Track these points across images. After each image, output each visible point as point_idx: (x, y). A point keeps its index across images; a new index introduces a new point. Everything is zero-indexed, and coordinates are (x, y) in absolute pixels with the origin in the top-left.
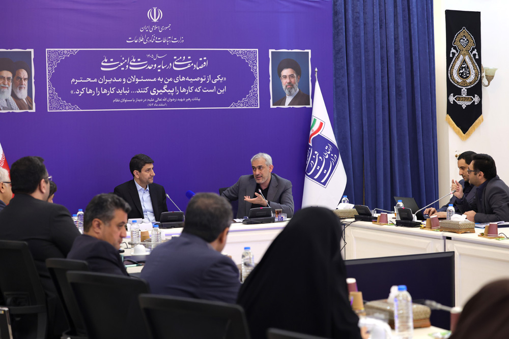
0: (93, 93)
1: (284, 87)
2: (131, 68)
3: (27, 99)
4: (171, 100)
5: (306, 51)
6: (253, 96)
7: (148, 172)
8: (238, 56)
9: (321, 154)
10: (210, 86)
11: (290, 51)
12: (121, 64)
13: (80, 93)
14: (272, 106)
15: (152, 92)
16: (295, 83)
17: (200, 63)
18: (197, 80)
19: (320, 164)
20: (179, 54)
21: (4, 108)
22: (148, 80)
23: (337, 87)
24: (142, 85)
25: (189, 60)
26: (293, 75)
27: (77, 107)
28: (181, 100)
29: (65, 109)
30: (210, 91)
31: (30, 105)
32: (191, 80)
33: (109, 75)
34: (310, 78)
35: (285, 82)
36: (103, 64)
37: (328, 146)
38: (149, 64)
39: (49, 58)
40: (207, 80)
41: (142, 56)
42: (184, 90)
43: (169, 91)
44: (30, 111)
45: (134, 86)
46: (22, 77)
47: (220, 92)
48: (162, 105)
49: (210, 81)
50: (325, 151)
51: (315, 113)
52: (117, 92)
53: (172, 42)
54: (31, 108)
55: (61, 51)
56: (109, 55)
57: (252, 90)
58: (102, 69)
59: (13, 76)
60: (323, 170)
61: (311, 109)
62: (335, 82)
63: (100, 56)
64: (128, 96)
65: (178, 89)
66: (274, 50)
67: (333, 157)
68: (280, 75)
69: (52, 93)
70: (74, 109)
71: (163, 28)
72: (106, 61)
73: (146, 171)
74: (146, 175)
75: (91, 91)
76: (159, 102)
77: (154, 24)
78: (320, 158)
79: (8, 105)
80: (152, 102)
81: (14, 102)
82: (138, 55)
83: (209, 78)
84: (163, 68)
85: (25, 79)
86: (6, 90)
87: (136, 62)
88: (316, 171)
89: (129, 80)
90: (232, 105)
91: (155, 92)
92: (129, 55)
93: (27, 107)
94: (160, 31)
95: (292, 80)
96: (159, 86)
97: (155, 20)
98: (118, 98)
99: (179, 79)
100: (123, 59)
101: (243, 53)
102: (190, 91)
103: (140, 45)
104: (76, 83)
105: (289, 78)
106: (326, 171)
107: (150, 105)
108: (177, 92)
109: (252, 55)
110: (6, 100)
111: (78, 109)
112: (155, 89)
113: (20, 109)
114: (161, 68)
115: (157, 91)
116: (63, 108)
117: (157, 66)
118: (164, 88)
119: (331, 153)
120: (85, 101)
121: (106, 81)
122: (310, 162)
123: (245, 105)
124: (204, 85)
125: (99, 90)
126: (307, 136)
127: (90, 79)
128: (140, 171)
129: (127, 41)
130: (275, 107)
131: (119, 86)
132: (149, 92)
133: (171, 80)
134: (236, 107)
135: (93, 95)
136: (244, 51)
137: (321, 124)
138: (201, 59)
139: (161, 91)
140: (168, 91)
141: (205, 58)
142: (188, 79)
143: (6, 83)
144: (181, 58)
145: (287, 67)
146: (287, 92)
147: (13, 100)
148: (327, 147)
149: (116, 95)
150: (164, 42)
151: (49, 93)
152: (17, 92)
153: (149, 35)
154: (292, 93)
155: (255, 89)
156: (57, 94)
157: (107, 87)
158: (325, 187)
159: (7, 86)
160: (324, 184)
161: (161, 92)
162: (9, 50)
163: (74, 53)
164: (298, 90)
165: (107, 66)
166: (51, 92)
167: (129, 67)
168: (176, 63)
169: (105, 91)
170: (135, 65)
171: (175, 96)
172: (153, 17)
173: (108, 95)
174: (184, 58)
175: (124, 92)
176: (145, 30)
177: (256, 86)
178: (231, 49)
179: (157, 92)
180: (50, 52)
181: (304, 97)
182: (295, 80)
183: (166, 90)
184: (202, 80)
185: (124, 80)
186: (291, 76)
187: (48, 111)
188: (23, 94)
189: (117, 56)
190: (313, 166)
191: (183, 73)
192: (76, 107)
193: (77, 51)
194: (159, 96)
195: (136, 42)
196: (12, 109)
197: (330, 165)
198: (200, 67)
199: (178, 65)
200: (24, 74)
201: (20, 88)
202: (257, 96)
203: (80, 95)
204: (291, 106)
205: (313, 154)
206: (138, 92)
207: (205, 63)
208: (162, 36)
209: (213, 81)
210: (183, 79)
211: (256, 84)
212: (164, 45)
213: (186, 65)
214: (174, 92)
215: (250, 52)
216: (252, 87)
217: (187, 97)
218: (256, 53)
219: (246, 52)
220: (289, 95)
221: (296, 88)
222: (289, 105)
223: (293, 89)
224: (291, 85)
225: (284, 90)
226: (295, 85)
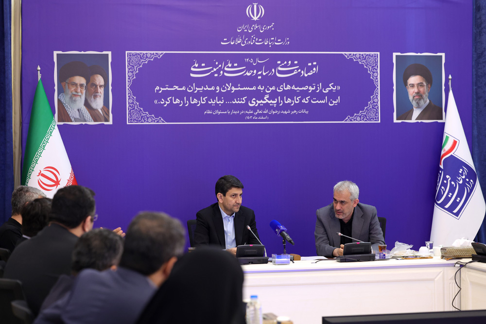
0: (181, 103)
1: (411, 98)
2: (226, 74)
3: (103, 109)
4: (274, 112)
5: (439, 54)
6: (373, 108)
7: (233, 199)
8: (355, 60)
9: (454, 179)
10: (321, 96)
11: (419, 54)
12: (215, 70)
13: (165, 103)
14: (395, 121)
15: (251, 103)
16: (424, 93)
17: (309, 69)
18: (305, 89)
19: (452, 190)
20: (283, 58)
21: (76, 120)
22: (246, 89)
23: (478, 98)
24: (239, 95)
25: (296, 65)
26: (422, 83)
27: (162, 119)
28: (286, 112)
29: (148, 122)
30: (321, 102)
31: (106, 116)
32: (298, 88)
33: (200, 82)
34: (443, 88)
35: (412, 92)
36: (192, 69)
37: (463, 169)
38: (248, 70)
39: (129, 62)
40: (317, 89)
41: (239, 60)
42: (289, 101)
43: (271, 101)
44: (106, 123)
45: (229, 96)
46: (98, 83)
47: (333, 103)
48: (262, 118)
49: (321, 91)
50: (458, 174)
51: (448, 130)
52: (209, 102)
53: (276, 43)
54: (107, 120)
55: (144, 54)
56: (201, 59)
57: (372, 101)
58: (192, 75)
59: (87, 83)
60: (456, 198)
61: (444, 124)
62: (476, 92)
63: (189, 60)
64: (223, 107)
65: (282, 99)
66: (399, 54)
67: (468, 183)
68: (406, 84)
69: (133, 103)
70: (158, 122)
71: (265, 28)
72: (197, 65)
73: (231, 196)
74: (231, 201)
75: (178, 101)
76: (259, 115)
77: (254, 22)
78: (453, 183)
79: (80, 117)
80: (250, 115)
81: (88, 112)
82: (234, 59)
83: (319, 86)
84: (264, 74)
85: (101, 86)
86: (78, 98)
87: (233, 67)
88: (448, 199)
89: (224, 89)
90: (347, 118)
91: (254, 102)
92: (223, 59)
93: (103, 119)
94: (261, 31)
95: (421, 89)
96: (260, 95)
97: (255, 18)
98: (210, 110)
99: (283, 87)
100: (217, 63)
101: (361, 57)
102: (296, 102)
103: (238, 47)
104: (160, 92)
105: (418, 88)
106: (459, 199)
107: (248, 118)
108: (281, 103)
109: (372, 59)
110: (78, 110)
111: (163, 122)
112: (254, 99)
113: (95, 121)
114: (261, 75)
115: (257, 101)
116: (145, 121)
117: (257, 72)
118: (265, 98)
119: (466, 178)
120: (171, 113)
121: (196, 90)
122: (441, 187)
123: (363, 119)
124: (314, 95)
125: (188, 99)
126: (438, 157)
127: (177, 87)
128: (225, 195)
129: (222, 43)
130: (400, 121)
131: (211, 95)
132: (247, 103)
133: (273, 88)
134: (351, 121)
135: (181, 105)
136: (362, 55)
137: (455, 143)
138: (310, 64)
139: (261, 101)
140: (269, 102)
141: (315, 63)
142: (294, 88)
143: (79, 90)
144: (286, 63)
145: (415, 74)
146: (414, 103)
147: (86, 110)
148: (461, 170)
149: (207, 106)
150: (266, 44)
151: (129, 103)
152: (91, 101)
153: (248, 36)
154: (421, 105)
155: (376, 100)
156: (138, 104)
157: (198, 96)
158: (458, 218)
159: (80, 94)
160: (457, 214)
161: (262, 103)
162: (83, 52)
163: (159, 56)
164: (428, 101)
165: (197, 71)
166: (131, 101)
167: (223, 73)
168: (280, 69)
169: (195, 101)
170: (230, 70)
171: (278, 108)
173: (199, 105)
174: (290, 62)
175: (218, 102)
177: (377, 96)
178: (347, 53)
179: (256, 103)
180: (130, 55)
181: (436, 110)
182: (424, 89)
183: (267, 101)
184: (311, 88)
185: (218, 88)
186: (420, 85)
187: (128, 123)
188: (98, 104)
189: (209, 61)
190: (444, 192)
191: (288, 81)
192: (160, 119)
193: (162, 53)
194: (260, 107)
195: (232, 43)
196: (85, 121)
197: (464, 192)
198: (309, 74)
199: (282, 71)
200: (99, 80)
201: (95, 97)
202: (378, 108)
203: (165, 106)
204: (420, 121)
205: (445, 178)
206: (233, 102)
207: (314, 69)
208: (263, 36)
209: (325, 90)
210: (289, 87)
211: (377, 94)
212: (266, 48)
213: (292, 71)
214: (278, 103)
215: (369, 55)
216: (372, 97)
217: (292, 109)
218: (378, 57)
219: (364, 56)
220: (417, 108)
221: (425, 99)
222: (416, 119)
223: (422, 100)
224: (419, 95)
225: (411, 101)
226: (424, 96)
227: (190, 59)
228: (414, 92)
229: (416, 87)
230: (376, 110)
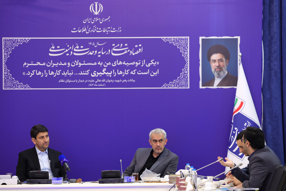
0: (42, 75)
1: (213, 70)
2: (75, 54)
4: (109, 81)
5: (236, 37)
6: (184, 77)
8: (170, 43)
9: (240, 130)
10: (145, 69)
11: (220, 38)
12: (67, 51)
13: (30, 75)
14: (201, 87)
15: (93, 74)
16: (224, 66)
17: (136, 50)
18: (133, 64)
20: (117, 42)
22: (90, 64)
24: (84, 68)
25: (126, 47)
26: (222, 59)
27: (28, 86)
28: (118, 81)
29: (18, 88)
30: (144, 73)
32: (128, 64)
33: (56, 60)
35: (214, 66)
36: (50, 50)
37: (247, 123)
38: (91, 50)
39: (5, 45)
40: (141, 64)
41: (84, 44)
42: (121, 73)
43: (108, 73)
45: (77, 69)
47: (153, 74)
48: (101, 85)
49: (145, 65)
50: (244, 127)
52: (63, 74)
53: (111, 31)
55: (15, 40)
56: (57, 43)
57: (183, 73)
58: (50, 54)
64: (72, 77)
65: (116, 71)
66: (204, 38)
68: (209, 59)
70: (25, 88)
71: (103, 20)
72: (53, 47)
73: (40, 138)
75: (40, 73)
76: (98, 83)
77: (96, 16)
80: (92, 83)
82: (81, 43)
83: (143, 62)
84: (103, 53)
87: (80, 48)
88: (235, 145)
89: (73, 64)
90: (164, 85)
91: (95, 74)
92: (73, 43)
94: (101, 23)
95: (221, 64)
96: (99, 69)
97: (96, 13)
98: (63, 79)
99: (116, 63)
100: (68, 46)
101: (175, 40)
102: (126, 74)
103: (84, 34)
104: (27, 67)
107: (91, 85)
108: (115, 74)
109: (183, 42)
111: (29, 88)
112: (95, 72)
114: (101, 54)
115: (97, 73)
117: (97, 52)
118: (103, 71)
120: (35, 81)
121: (53, 65)
122: (231, 137)
123: (176, 86)
124: (139, 68)
125: (47, 72)
127: (39, 63)
129: (72, 32)
130: (204, 87)
131: (64, 69)
132: (90, 74)
133: (109, 64)
134: (167, 87)
135: (42, 76)
136: (176, 39)
137: (242, 103)
138: (136, 46)
139: (101, 73)
140: (106, 74)
141: (140, 45)
142: (124, 63)
144: (118, 45)
145: (216, 52)
146: (216, 74)
148: (246, 124)
149: (61, 77)
150: (104, 31)
151: (4, 75)
153: (91, 26)
154: (221, 75)
155: (186, 72)
156: (11, 75)
157: (54, 69)
158: (242, 159)
160: (241, 157)
161: (101, 75)
163: (27, 41)
164: (226, 72)
165: (54, 52)
166: (6, 73)
167: (73, 53)
168: (114, 49)
169: (52, 73)
170: (78, 51)
171: (113, 78)
172: (95, 11)
173: (55, 76)
174: (122, 45)
175: (69, 74)
176: (87, 22)
177: (187, 69)
178: (164, 37)
179: (97, 74)
180: (6, 41)
181: (232, 79)
182: (224, 64)
183: (105, 73)
184: (137, 64)
185: (69, 64)
186: (220, 60)
187: (3, 89)
189: (63, 44)
191: (120, 58)
193: (29, 39)
194: (99, 77)
195: (79, 32)
198: (136, 53)
199: (115, 51)
202: (188, 78)
203: (31, 76)
204: (220, 87)
205: (234, 130)
206: (80, 74)
207: (140, 50)
208: (102, 26)
209: (147, 65)
210: (121, 63)
211: (187, 68)
212: (104, 34)
213: (123, 51)
214: (112, 74)
215: (181, 39)
216: (183, 70)
217: (123, 78)
218: (188, 40)
219: (177, 39)
220: (218, 77)
221: (224, 71)
222: (217, 86)
223: (222, 72)
224: (220, 68)
225: (213, 72)
226: (224, 69)
227: (49, 44)
228: (215, 66)
229: (217, 62)
230: (186, 79)
